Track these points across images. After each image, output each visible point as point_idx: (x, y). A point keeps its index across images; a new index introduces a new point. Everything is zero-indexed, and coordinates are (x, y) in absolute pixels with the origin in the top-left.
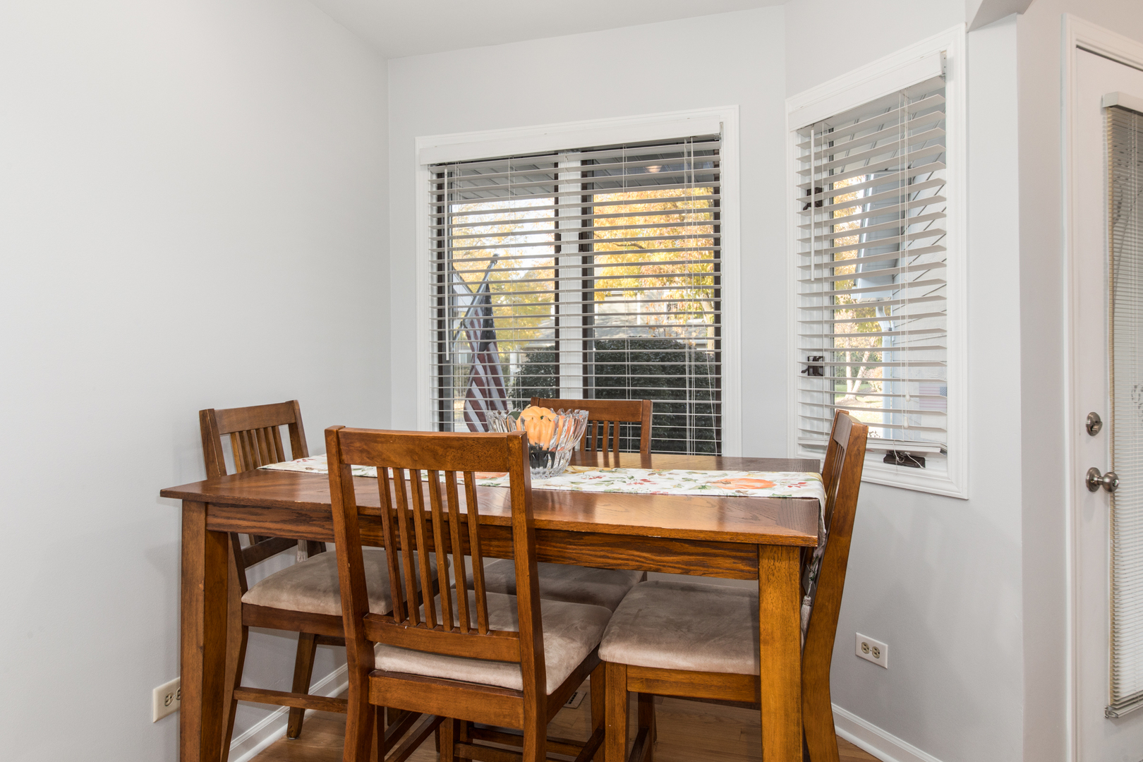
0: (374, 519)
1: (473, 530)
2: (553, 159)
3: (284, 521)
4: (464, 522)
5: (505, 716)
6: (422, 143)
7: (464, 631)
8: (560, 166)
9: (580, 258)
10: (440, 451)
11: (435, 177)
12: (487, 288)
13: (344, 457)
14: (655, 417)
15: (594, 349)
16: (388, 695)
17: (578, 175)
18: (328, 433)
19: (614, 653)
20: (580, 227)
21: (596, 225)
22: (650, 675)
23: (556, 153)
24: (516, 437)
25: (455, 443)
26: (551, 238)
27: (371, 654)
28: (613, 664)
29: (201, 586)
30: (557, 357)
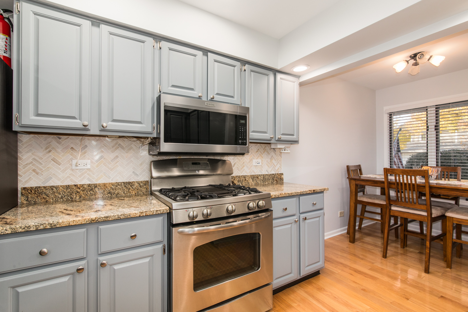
0: (394, 184)
1: (416, 186)
2: (427, 108)
3: (372, 183)
4: (413, 185)
5: (422, 219)
6: (385, 108)
7: (413, 203)
8: (428, 110)
9: (435, 132)
10: (409, 172)
11: (389, 115)
12: (398, 138)
13: (387, 173)
14: (461, 175)
15: (440, 154)
16: (395, 214)
17: (435, 112)
18: (384, 169)
19: (449, 214)
20: (435, 124)
21: (440, 124)
22: (460, 220)
23: (427, 107)
24: (426, 170)
25: (413, 171)
26: (425, 127)
27: (391, 207)
28: (449, 217)
29: (354, 193)
30: (427, 156)
